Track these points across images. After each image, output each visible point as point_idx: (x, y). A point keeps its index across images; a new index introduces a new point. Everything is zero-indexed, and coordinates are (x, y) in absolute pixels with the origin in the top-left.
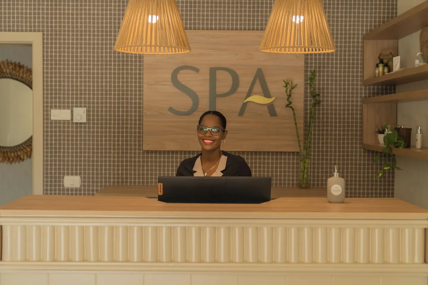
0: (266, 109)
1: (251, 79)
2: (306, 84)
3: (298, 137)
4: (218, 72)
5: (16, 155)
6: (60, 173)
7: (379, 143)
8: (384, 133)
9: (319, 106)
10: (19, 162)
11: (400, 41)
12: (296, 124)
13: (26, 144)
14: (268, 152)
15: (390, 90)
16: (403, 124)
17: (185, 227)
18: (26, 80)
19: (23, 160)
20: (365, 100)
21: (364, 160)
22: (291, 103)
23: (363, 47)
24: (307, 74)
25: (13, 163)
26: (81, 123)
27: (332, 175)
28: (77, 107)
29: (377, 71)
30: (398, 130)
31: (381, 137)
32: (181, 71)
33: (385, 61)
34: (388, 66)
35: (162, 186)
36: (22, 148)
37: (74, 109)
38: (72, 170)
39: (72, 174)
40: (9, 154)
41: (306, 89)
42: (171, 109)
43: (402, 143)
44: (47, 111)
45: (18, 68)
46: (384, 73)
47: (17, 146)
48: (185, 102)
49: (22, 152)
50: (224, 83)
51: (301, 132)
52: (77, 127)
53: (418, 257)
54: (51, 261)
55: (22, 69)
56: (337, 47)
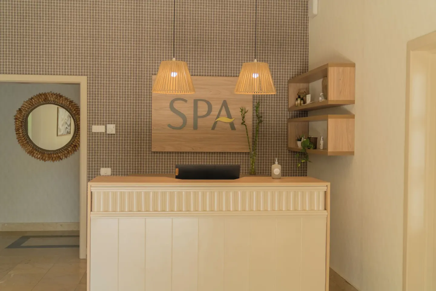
0: (229, 125)
1: (219, 107)
2: (254, 110)
3: (249, 143)
4: (199, 102)
5: (58, 156)
6: (97, 166)
7: (298, 147)
8: (301, 141)
9: (261, 124)
10: (59, 161)
11: (310, 84)
12: (247, 135)
13: (64, 149)
14: (230, 152)
15: (305, 114)
16: (312, 135)
17: (195, 192)
18: (64, 105)
19: (62, 159)
20: (289, 120)
21: (289, 157)
22: (244, 122)
23: (288, 87)
24: (254, 103)
25: (55, 161)
26: (112, 134)
28: (109, 124)
29: (297, 103)
30: (309, 138)
31: (299, 143)
32: (176, 102)
33: (301, 97)
34: (304, 100)
35: (178, 170)
36: (61, 151)
37: (108, 125)
38: (106, 164)
39: (106, 167)
40: (52, 155)
41: (253, 113)
42: (170, 126)
43: (311, 146)
44: (90, 126)
45: (59, 97)
46: (301, 104)
47: (57, 150)
48: (179, 121)
49: (61, 154)
50: (203, 109)
51: (251, 140)
52: (109, 137)
53: (322, 207)
54: (120, 212)
55: (61, 98)
56: (277, 92)
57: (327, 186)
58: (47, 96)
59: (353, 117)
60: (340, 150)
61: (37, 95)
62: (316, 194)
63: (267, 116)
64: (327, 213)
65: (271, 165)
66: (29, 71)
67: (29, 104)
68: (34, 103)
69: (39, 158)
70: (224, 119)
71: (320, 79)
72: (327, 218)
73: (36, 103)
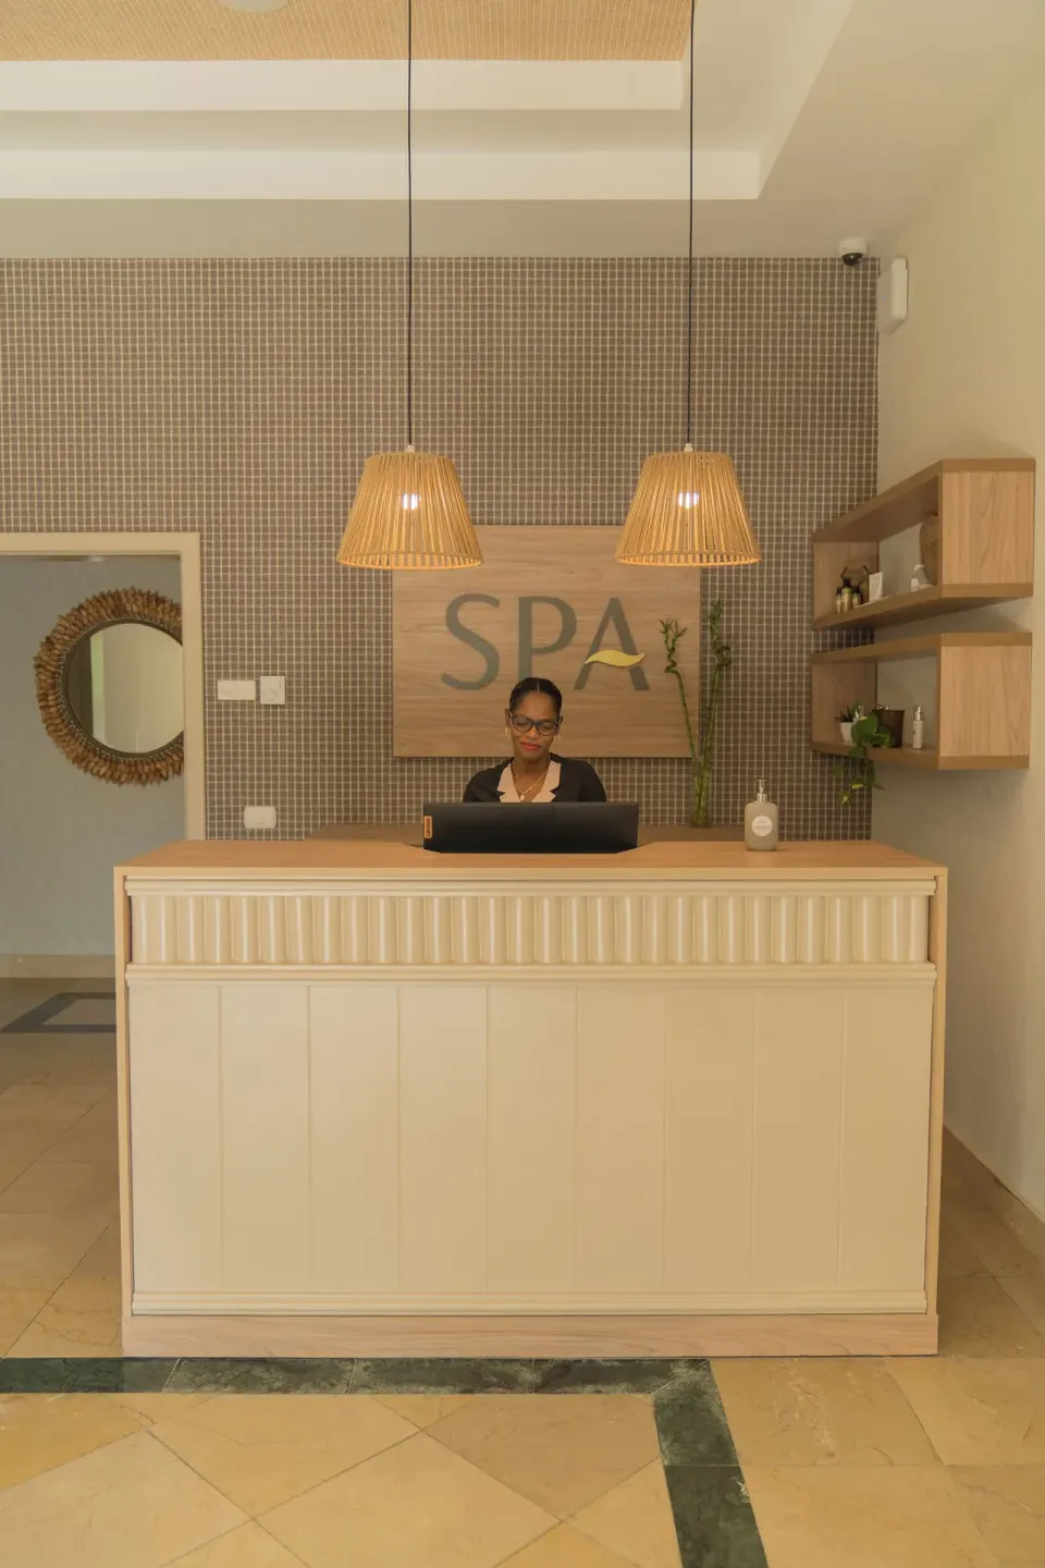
0: (627, 676)
1: (598, 619)
2: (704, 628)
3: (689, 729)
4: (535, 606)
5: (154, 769)
6: (236, 802)
7: (843, 739)
8: (852, 721)
9: (729, 670)
10: (159, 783)
11: (883, 544)
12: (685, 704)
13: (172, 748)
15: (864, 637)
16: (888, 702)
17: (476, 898)
18: (169, 626)
19: (166, 779)
20: (815, 658)
22: (674, 664)
23: (812, 556)
24: (705, 607)
25: (148, 785)
26: (275, 706)
27: (753, 798)
28: (267, 674)
29: (839, 602)
30: (879, 713)
31: (846, 728)
32: (465, 605)
33: (854, 583)
34: (860, 592)
35: (431, 821)
36: (165, 756)
37: (262, 678)
38: (260, 794)
39: (260, 803)
40: (140, 767)
41: (703, 636)
42: (447, 679)
43: (885, 739)
44: (211, 683)
45: (154, 603)
46: (852, 604)
47: (153, 753)
48: (474, 664)
49: (164, 764)
50: (547, 626)
51: (695, 719)
52: (267, 714)
53: (916, 950)
54: (223, 964)
55: (161, 606)
56: (763, 555)
57: (935, 879)
58: (120, 600)
59: (1026, 639)
60: (983, 752)
61: (95, 597)
62: (895, 906)
63: (745, 645)
64: (934, 974)
65: (743, 805)
66: (32, 521)
67: (74, 625)
68: (86, 622)
69: (104, 775)
70: (611, 656)
71: (914, 524)
72: (935, 988)
73: (91, 619)
